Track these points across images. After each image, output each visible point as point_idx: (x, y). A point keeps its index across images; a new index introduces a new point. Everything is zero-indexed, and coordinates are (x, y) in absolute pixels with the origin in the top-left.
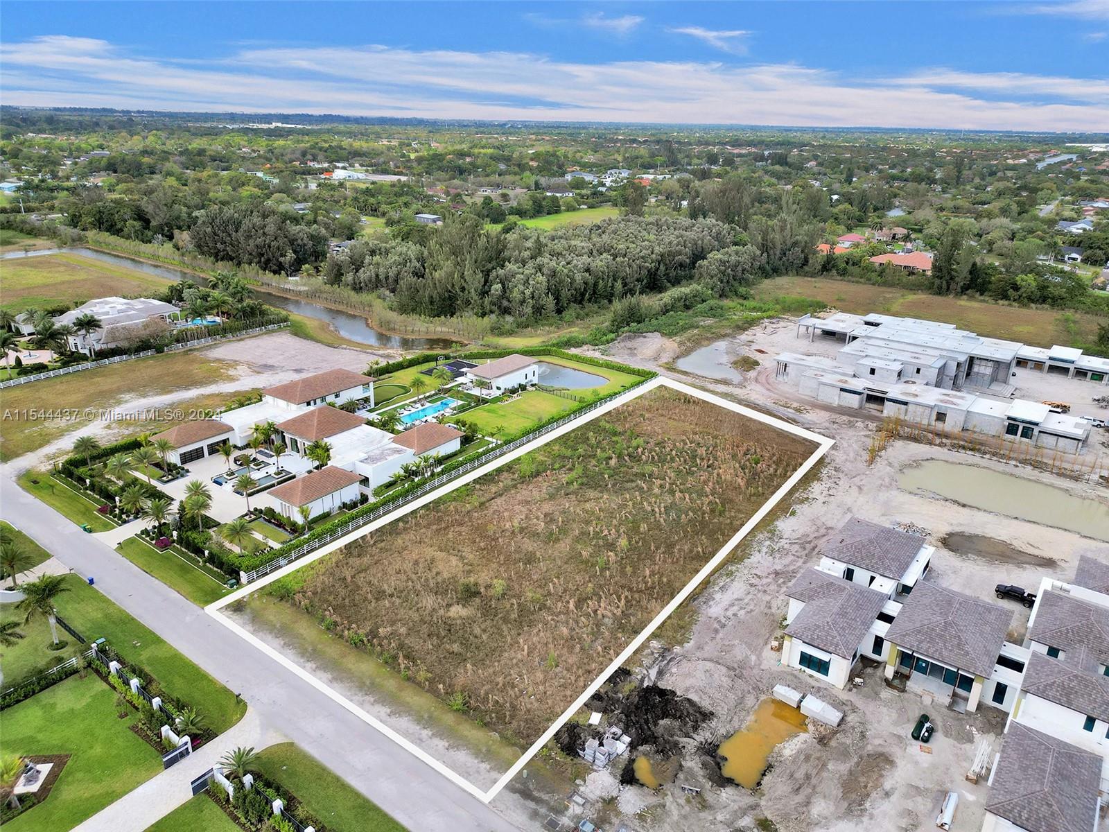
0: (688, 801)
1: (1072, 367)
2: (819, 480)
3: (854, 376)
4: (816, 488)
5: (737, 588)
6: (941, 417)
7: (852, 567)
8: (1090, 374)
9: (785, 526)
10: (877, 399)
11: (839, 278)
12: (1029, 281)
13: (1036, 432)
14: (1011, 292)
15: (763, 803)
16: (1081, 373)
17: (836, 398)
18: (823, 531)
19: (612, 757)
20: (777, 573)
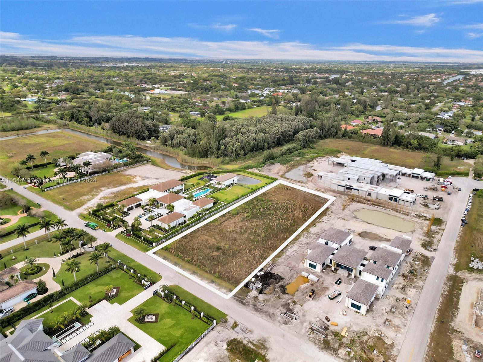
0: (276, 297)
1: (419, 176)
2: (326, 215)
3: (343, 180)
4: (324, 218)
5: (295, 247)
6: (369, 194)
7: (328, 241)
8: (425, 179)
9: (313, 230)
10: (349, 188)
11: (349, 139)
12: (415, 142)
13: (398, 200)
14: (409, 146)
15: (294, 298)
16: (423, 178)
17: (336, 188)
18: (323, 231)
19: (257, 288)
20: (307, 243)
